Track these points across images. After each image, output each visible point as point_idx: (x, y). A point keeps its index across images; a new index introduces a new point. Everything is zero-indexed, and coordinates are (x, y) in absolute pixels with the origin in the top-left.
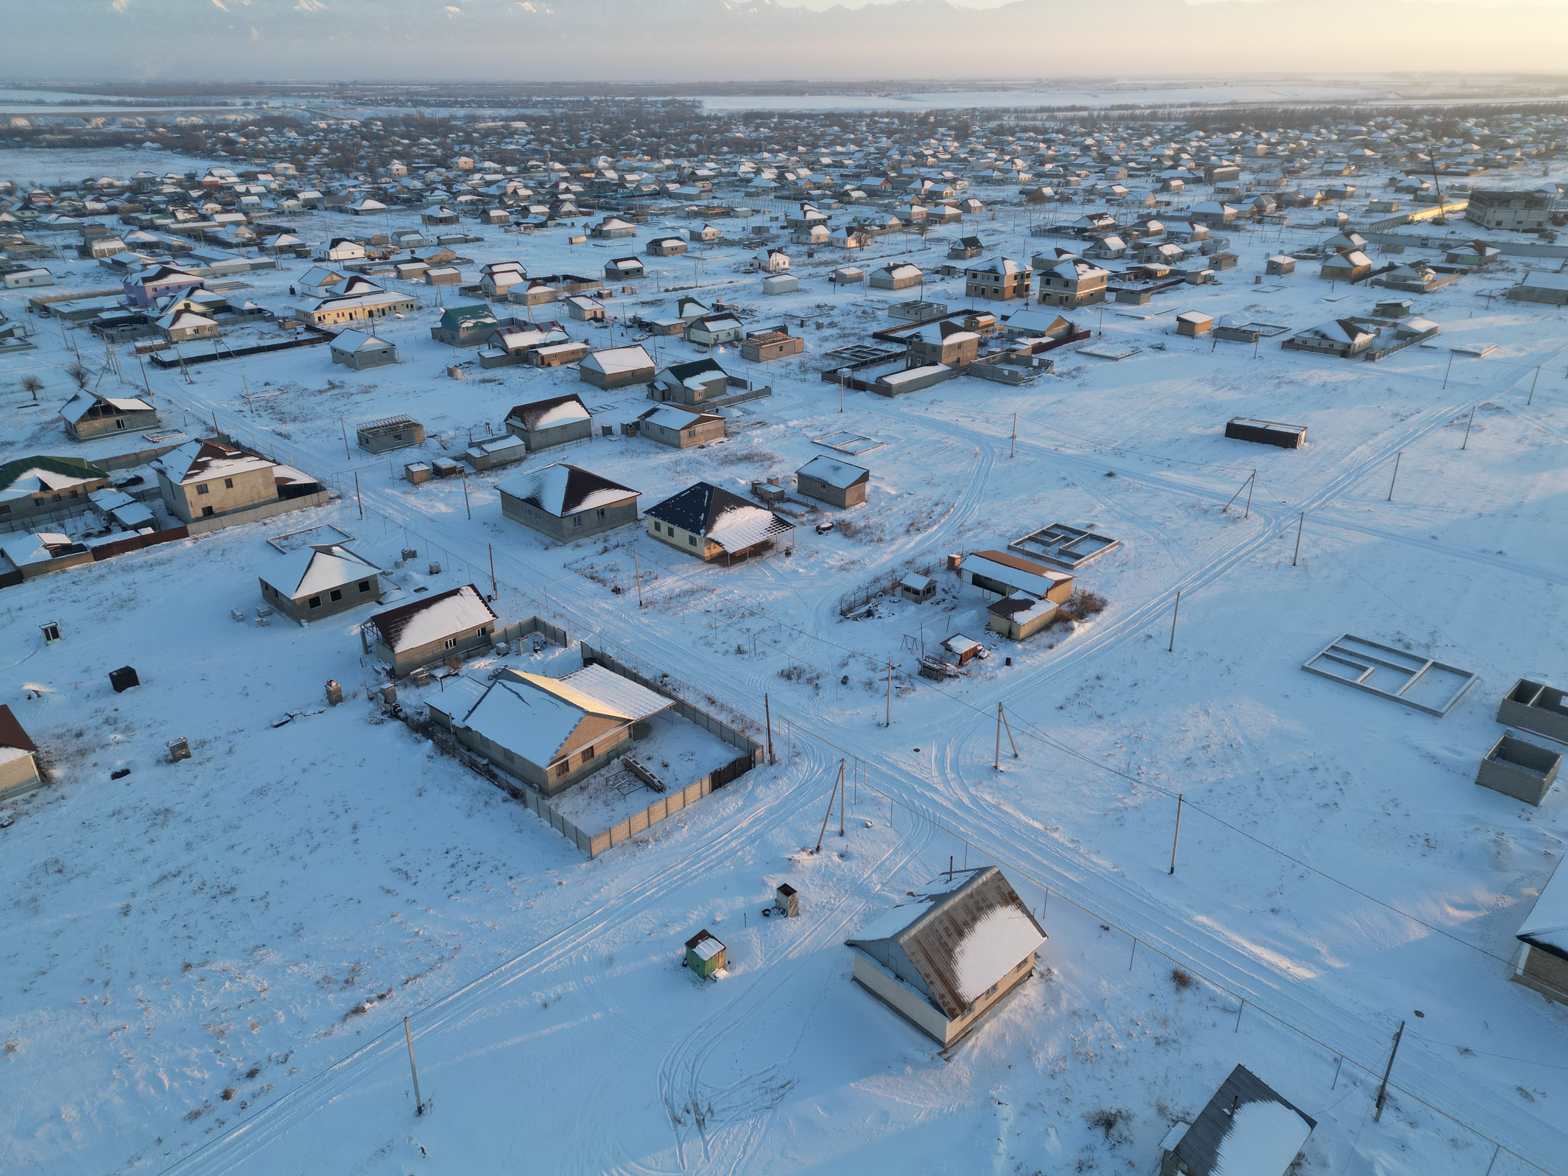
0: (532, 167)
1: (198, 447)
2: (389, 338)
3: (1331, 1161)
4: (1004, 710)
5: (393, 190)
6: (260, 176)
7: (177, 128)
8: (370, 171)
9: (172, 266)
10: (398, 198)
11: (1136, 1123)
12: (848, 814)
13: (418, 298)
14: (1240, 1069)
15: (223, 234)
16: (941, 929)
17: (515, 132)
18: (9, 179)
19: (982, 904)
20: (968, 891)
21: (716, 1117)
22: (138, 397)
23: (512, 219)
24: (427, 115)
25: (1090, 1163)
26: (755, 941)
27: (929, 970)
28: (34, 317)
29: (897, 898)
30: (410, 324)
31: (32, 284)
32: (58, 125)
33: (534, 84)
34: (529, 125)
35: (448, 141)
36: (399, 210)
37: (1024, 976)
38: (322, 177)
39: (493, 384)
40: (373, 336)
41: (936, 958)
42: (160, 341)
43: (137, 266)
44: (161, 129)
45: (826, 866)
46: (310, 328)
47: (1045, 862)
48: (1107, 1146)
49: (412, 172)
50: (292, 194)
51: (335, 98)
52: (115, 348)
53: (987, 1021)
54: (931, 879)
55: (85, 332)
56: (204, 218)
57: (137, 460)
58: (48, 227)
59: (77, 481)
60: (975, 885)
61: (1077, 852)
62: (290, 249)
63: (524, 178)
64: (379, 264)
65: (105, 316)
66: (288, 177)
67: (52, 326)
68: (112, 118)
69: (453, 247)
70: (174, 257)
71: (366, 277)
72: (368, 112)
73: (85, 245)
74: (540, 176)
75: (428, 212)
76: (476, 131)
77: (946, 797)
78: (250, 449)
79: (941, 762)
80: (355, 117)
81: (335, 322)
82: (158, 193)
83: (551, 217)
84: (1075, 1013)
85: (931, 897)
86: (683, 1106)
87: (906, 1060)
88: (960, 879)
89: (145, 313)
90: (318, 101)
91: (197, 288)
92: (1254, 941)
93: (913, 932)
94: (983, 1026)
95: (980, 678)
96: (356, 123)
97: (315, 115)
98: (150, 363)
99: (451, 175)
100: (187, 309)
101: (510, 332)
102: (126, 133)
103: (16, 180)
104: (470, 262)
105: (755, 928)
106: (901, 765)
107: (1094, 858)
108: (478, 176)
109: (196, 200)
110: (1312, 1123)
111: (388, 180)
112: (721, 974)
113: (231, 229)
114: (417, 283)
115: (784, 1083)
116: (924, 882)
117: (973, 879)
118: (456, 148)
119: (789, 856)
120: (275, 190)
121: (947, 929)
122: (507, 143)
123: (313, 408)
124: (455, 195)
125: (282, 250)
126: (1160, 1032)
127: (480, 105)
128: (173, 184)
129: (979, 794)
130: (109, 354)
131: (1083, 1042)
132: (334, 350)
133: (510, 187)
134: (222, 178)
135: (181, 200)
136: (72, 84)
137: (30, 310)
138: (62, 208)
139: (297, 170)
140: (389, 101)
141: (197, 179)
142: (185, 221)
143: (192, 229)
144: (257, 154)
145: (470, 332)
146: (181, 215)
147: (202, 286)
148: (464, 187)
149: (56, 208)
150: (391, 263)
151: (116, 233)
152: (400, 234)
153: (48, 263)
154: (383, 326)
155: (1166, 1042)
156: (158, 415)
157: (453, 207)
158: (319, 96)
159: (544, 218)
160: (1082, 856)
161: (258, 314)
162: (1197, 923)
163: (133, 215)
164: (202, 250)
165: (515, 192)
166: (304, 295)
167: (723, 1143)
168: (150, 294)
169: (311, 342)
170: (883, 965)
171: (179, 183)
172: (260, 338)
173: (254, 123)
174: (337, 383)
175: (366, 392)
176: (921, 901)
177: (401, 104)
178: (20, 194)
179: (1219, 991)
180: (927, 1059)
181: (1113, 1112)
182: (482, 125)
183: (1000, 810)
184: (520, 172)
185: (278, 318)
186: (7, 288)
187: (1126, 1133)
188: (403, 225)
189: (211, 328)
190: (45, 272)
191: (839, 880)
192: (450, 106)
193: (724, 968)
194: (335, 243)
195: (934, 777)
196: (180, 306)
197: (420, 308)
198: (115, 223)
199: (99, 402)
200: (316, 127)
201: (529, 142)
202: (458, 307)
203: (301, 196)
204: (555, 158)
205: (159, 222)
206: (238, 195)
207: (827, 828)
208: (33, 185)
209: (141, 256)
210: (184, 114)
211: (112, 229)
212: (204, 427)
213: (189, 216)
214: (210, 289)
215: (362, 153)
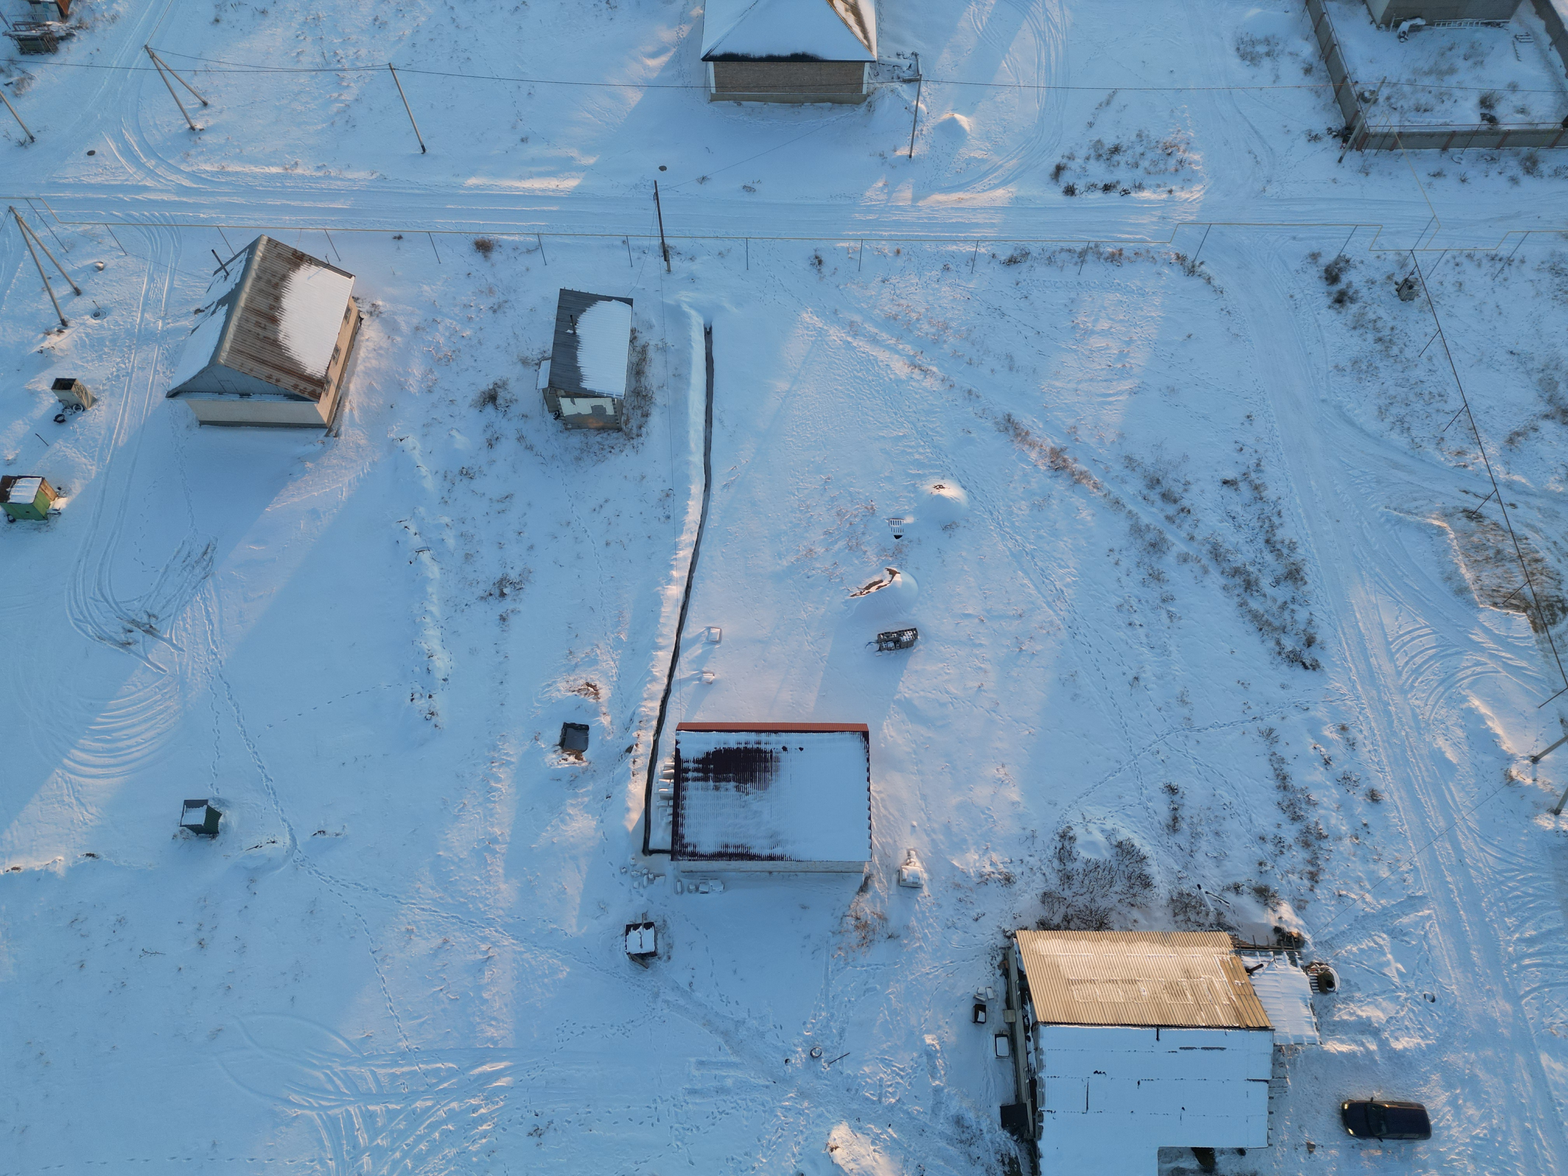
3: (654, 321)
4: (157, 54)
11: (512, 385)
12: (68, 268)
14: (563, 292)
16: (251, 326)
19: (275, 280)
20: (253, 274)
21: (161, 617)
25: (495, 436)
26: (71, 453)
27: (267, 370)
29: (188, 323)
37: (356, 324)
41: (266, 356)
45: (87, 335)
47: (306, 204)
48: (501, 415)
53: (349, 382)
54: (208, 285)
60: (255, 265)
61: (328, 177)
77: (161, 191)
79: (127, 151)
84: (417, 328)
85: (221, 302)
86: (121, 631)
87: (301, 460)
88: (236, 269)
92: (521, 178)
93: (227, 345)
94: (348, 388)
95: (100, 25)
105: (61, 441)
106: (86, 180)
107: (350, 175)
110: (629, 302)
112: (60, 503)
115: (203, 549)
116: (203, 292)
117: (249, 261)
119: (38, 349)
121: (258, 324)
126: (492, 301)
129: (195, 168)
131: (438, 348)
155: (499, 307)
160: (337, 179)
162: (470, 188)
167: (186, 630)
170: (220, 393)
176: (214, 312)
179: (516, 238)
180: (319, 446)
181: (491, 387)
183: (228, 174)
187: (508, 397)
191: (114, 341)
193: (58, 496)
195: (133, 175)
207: (56, 295)
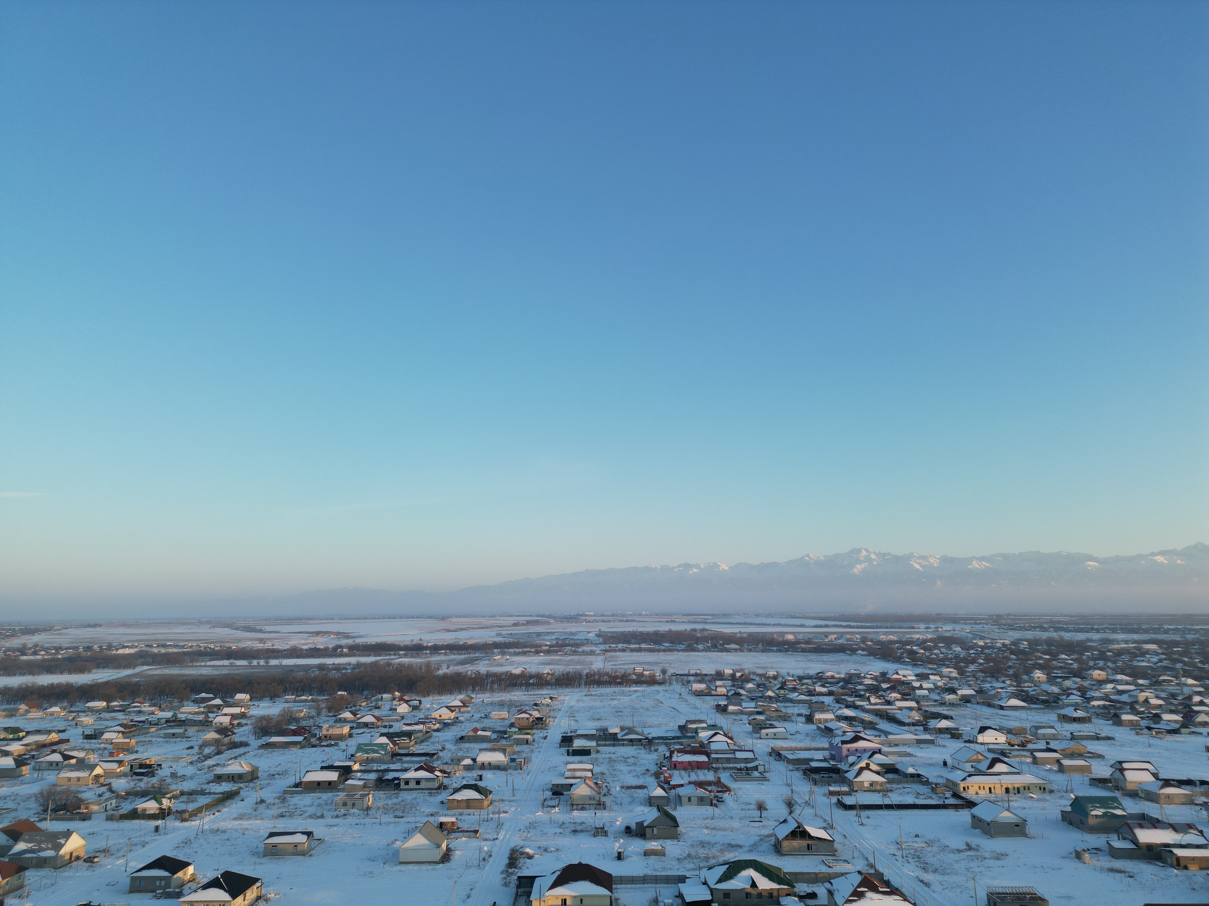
0: (1164, 681)
1: (859, 878)
2: (1022, 814)
5: (1034, 693)
6: (931, 677)
7: (880, 642)
8: (1016, 677)
9: (862, 735)
10: (1038, 699)
13: (1051, 782)
15: (899, 715)
17: (1147, 652)
18: (776, 670)
22: (824, 828)
23: (1144, 723)
24: (1066, 638)
28: (772, 759)
30: (1041, 804)
31: (775, 737)
32: (810, 639)
33: (1165, 615)
34: (1160, 647)
35: (1084, 657)
36: (1037, 709)
38: (977, 679)
39: (1122, 875)
40: (1008, 810)
42: (845, 789)
43: (839, 732)
44: (869, 643)
46: (956, 795)
49: (1051, 680)
50: (952, 691)
51: (992, 625)
52: (816, 789)
55: (798, 774)
56: (889, 703)
57: (814, 878)
58: (791, 701)
59: (774, 886)
62: (947, 730)
63: (1156, 690)
64: (1018, 750)
65: (814, 764)
66: (951, 679)
67: (779, 767)
68: (841, 635)
69: (1085, 743)
70: (865, 728)
71: (1006, 759)
72: (1017, 635)
73: (810, 715)
74: (1172, 689)
75: (1064, 712)
76: (1110, 651)
78: (897, 889)
80: (1007, 638)
81: (977, 793)
82: (861, 684)
83: (1184, 725)
89: (839, 766)
90: (979, 627)
91: (876, 753)
96: (1007, 642)
97: (975, 636)
98: (836, 804)
99: (1086, 684)
100: (867, 767)
101: (1141, 826)
102: (848, 644)
103: (780, 671)
104: (1101, 757)
108: (1110, 686)
109: (885, 690)
111: (1030, 685)
113: (905, 712)
114: (1050, 770)
118: (1091, 663)
120: (940, 687)
122: (1138, 661)
123: (951, 864)
124: (1089, 700)
125: (941, 731)
127: (1114, 631)
128: (871, 678)
130: (811, 792)
132: (974, 817)
133: (1142, 696)
134: (904, 676)
135: (875, 690)
136: (822, 615)
137: (770, 754)
138: (802, 689)
139: (958, 674)
140: (1035, 628)
141: (887, 676)
142: (875, 704)
143: (879, 710)
144: (931, 661)
145: (1099, 820)
146: (873, 700)
147: (879, 751)
148: (1097, 694)
149: (798, 689)
150: (1028, 750)
151: (830, 708)
152: (1037, 728)
153: (787, 725)
154: (1017, 802)
156: (836, 845)
157: (1086, 709)
158: (980, 623)
159: (1177, 726)
161: (917, 777)
163: (843, 697)
164: (884, 725)
165: (1146, 701)
166: (954, 768)
168: (845, 753)
169: (956, 807)
171: (875, 678)
172: (916, 798)
173: (931, 640)
174: (973, 846)
175: (998, 859)
177: (1045, 630)
178: (780, 679)
182: (1116, 646)
184: (1151, 685)
185: (932, 783)
186: (761, 738)
188: (1040, 720)
189: (882, 784)
190: (784, 730)
192: (1087, 632)
194: (983, 730)
196: (863, 764)
197: (1051, 791)
198: (831, 701)
199: (799, 827)
200: (976, 644)
201: (1160, 661)
202: (1087, 795)
203: (960, 692)
204: (1187, 674)
205: (858, 703)
206: (914, 689)
208: (788, 674)
209: (843, 725)
210: (885, 633)
211: (829, 706)
212: (866, 862)
213: (878, 701)
214: (886, 754)
215: (1010, 664)
